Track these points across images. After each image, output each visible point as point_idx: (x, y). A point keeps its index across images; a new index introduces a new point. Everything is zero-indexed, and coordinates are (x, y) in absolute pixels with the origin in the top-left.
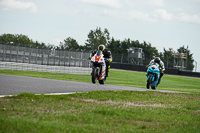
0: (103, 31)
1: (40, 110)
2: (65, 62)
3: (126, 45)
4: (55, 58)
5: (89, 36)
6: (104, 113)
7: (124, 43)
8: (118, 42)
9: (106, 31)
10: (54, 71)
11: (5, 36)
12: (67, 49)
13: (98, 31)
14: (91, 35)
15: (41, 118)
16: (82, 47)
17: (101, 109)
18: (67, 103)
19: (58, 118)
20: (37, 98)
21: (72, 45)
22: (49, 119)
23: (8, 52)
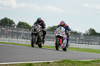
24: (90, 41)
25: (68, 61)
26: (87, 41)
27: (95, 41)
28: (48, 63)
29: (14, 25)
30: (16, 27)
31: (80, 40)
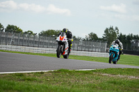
0: (114, 28)
1: (72, 80)
2: (89, 49)
3: (130, 38)
4: (82, 46)
5: (105, 32)
6: (115, 83)
7: (128, 36)
8: (125, 36)
9: (117, 29)
10: (81, 55)
11: (49, 31)
12: (90, 40)
13: (111, 29)
14: (106, 31)
15: (73, 86)
16: (100, 39)
17: (113, 80)
18: (91, 76)
19: (85, 86)
20: (70, 72)
21: (94, 38)
22: (78, 87)
23: (51, 42)
24: (90, 48)
25: (65, 71)
26: (87, 47)
27: (96, 48)
28: (42, 73)
29: (2, 29)
30: (4, 31)
31: (78, 46)
